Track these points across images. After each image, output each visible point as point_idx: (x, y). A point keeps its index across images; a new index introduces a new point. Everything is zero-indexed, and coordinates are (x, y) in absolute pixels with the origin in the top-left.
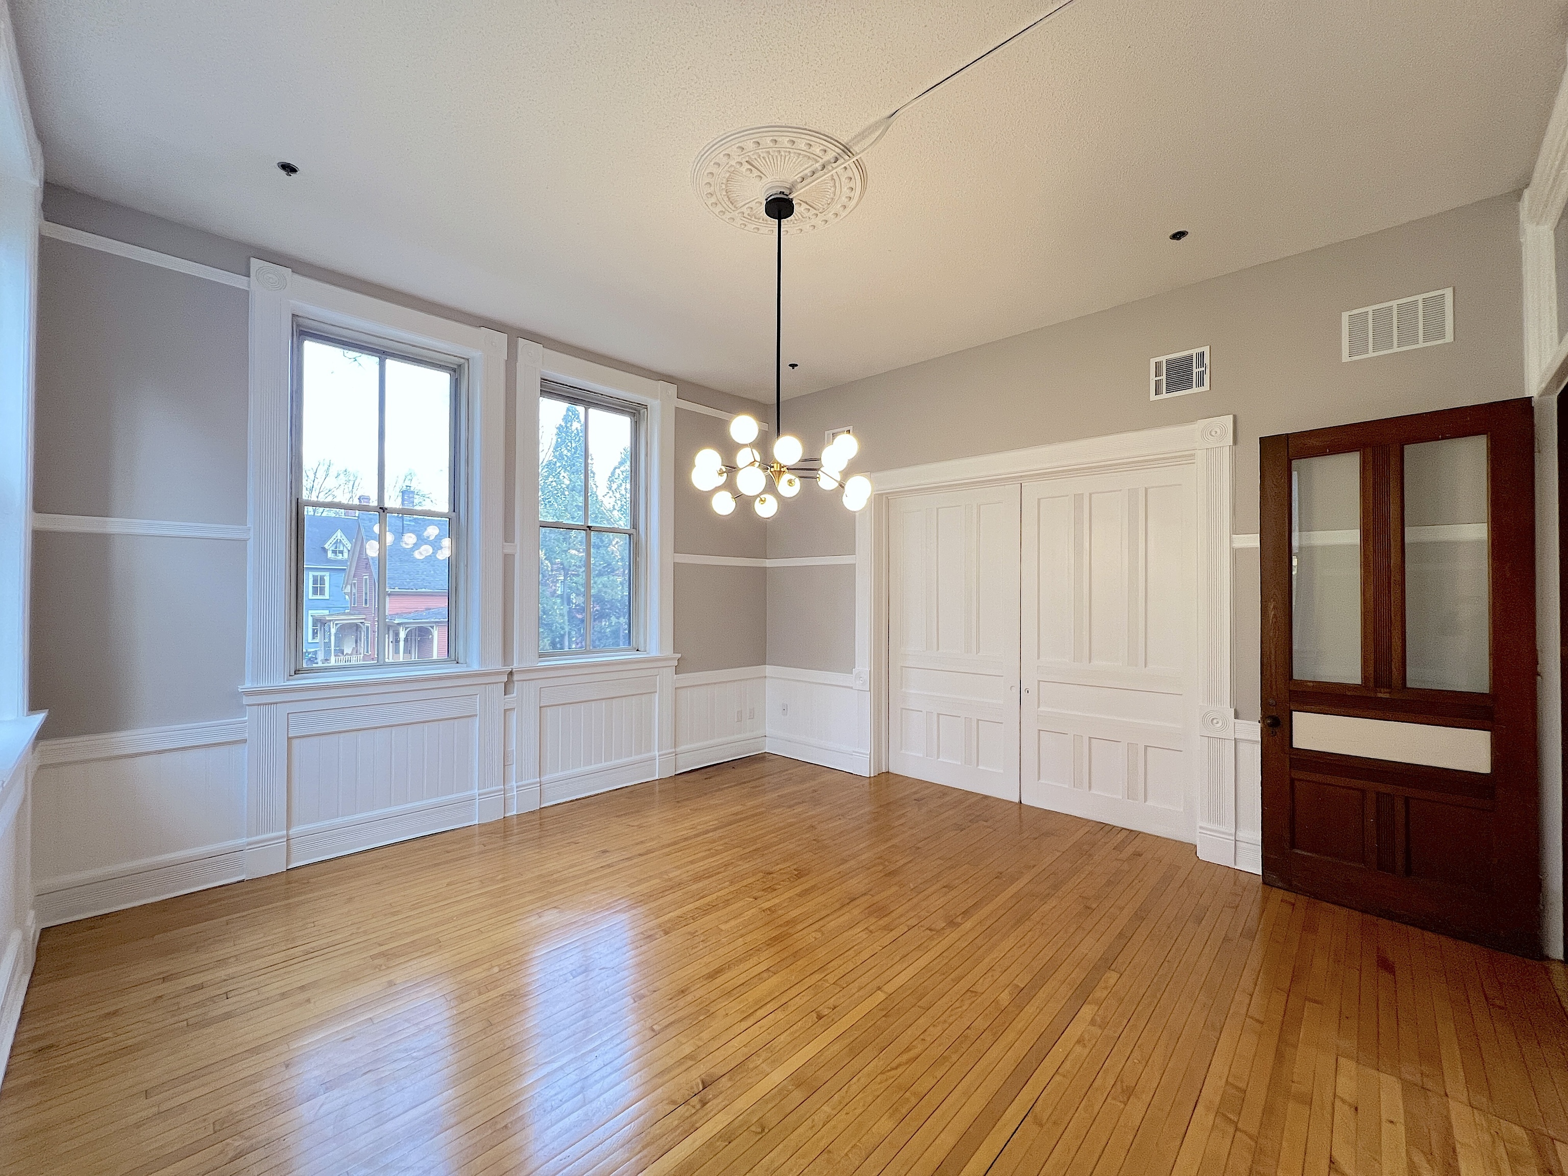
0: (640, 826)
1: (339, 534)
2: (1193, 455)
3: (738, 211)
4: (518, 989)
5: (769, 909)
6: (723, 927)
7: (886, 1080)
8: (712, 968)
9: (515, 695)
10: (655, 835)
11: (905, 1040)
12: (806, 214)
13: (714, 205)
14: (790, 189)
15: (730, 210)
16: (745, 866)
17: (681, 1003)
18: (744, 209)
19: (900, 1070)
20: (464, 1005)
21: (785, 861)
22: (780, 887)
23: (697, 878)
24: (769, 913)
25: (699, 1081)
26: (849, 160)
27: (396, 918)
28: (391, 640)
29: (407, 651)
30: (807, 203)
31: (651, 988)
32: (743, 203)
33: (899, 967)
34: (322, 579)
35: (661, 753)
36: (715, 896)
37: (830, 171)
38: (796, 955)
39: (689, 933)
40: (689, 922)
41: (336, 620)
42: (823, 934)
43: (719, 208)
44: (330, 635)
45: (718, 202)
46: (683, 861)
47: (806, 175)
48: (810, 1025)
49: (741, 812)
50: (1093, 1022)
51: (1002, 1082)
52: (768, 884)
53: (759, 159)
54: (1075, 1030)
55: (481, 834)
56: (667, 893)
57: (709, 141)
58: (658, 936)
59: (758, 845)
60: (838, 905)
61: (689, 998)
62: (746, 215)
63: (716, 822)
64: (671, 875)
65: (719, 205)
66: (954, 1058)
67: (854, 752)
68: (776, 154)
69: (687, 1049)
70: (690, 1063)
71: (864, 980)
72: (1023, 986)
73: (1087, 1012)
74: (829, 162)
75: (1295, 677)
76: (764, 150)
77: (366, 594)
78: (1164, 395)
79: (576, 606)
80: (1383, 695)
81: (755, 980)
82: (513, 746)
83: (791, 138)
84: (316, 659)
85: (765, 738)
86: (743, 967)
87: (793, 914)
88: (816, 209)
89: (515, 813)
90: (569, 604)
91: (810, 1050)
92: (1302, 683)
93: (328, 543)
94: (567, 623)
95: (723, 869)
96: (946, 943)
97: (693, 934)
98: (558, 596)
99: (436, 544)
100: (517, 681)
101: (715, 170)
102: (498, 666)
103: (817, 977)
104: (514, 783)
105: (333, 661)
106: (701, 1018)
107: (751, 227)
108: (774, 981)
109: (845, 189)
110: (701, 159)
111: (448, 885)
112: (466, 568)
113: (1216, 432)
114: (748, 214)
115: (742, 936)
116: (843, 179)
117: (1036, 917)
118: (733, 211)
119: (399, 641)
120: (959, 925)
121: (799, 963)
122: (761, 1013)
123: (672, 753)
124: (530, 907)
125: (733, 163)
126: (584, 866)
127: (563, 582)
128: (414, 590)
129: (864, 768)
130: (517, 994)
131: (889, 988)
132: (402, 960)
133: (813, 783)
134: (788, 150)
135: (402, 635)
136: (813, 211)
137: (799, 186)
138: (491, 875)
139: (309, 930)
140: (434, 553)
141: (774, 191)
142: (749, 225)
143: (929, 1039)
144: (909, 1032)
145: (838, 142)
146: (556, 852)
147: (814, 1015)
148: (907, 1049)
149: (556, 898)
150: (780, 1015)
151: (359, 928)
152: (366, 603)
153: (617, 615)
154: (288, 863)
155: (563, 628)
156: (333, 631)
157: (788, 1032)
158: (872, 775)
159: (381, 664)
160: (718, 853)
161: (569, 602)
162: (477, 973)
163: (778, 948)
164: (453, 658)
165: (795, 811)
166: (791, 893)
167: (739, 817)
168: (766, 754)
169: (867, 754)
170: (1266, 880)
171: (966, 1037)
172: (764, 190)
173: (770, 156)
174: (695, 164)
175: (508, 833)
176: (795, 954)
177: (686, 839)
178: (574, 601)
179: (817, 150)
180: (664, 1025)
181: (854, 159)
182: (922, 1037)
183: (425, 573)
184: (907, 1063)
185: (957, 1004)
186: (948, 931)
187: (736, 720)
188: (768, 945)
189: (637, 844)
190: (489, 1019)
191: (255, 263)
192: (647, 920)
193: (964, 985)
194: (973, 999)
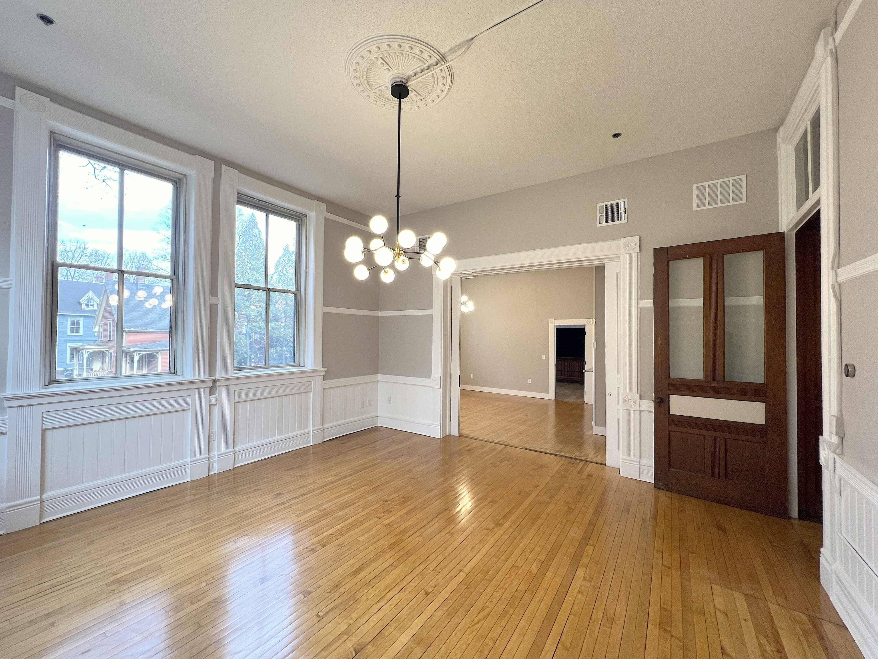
0: (301, 476)
1: (91, 294)
2: (619, 257)
3: (373, 92)
4: (220, 597)
5: (389, 524)
6: (361, 539)
7: (473, 632)
8: (356, 567)
9: (217, 395)
10: (312, 481)
11: (480, 603)
12: (414, 98)
13: (358, 86)
14: (407, 80)
15: (368, 90)
16: (371, 497)
17: (337, 594)
18: (377, 91)
19: (480, 624)
20: (179, 614)
21: (395, 492)
22: (393, 509)
23: (341, 508)
24: (388, 527)
25: (352, 649)
26: (444, 65)
27: (128, 553)
28: (128, 361)
29: (140, 368)
30: (416, 91)
31: (315, 586)
32: (377, 86)
33: (471, 555)
34: (78, 323)
35: (314, 429)
36: (353, 518)
37: (433, 70)
38: (409, 553)
39: (338, 545)
40: (337, 538)
41: (87, 349)
42: (423, 538)
43: (361, 88)
44: (83, 359)
45: (360, 84)
46: (331, 497)
47: (417, 72)
48: (422, 600)
49: (365, 464)
50: (584, 579)
51: (541, 624)
52: (387, 508)
53: (388, 57)
54: (577, 584)
55: (192, 488)
56: (322, 519)
57: (358, 40)
58: (318, 549)
59: (379, 484)
60: (430, 519)
61: (342, 590)
62: (377, 95)
63: (350, 471)
64: (324, 507)
65: (361, 86)
66: (511, 611)
67: (431, 424)
68: (400, 55)
69: (343, 627)
70: (345, 637)
71: (451, 566)
72: (543, 560)
73: (580, 572)
74: (432, 65)
75: (671, 376)
76: (393, 51)
77: (110, 332)
78: (604, 224)
79: (255, 340)
80: (714, 385)
81: (384, 573)
82: (215, 428)
83: (411, 45)
84: (72, 374)
85: (376, 418)
86: (375, 565)
87: (404, 526)
88: (420, 96)
89: (216, 472)
90: (250, 339)
91: (424, 617)
92: (674, 379)
93: (83, 299)
94: (249, 351)
95: (357, 500)
96: (496, 536)
97: (341, 546)
98: (243, 334)
99: (161, 298)
100: (219, 386)
101: (360, 61)
102: (205, 376)
103: (423, 566)
104: (216, 452)
105: (85, 375)
106: (350, 603)
107: (380, 103)
108: (396, 572)
109: (440, 85)
110: (351, 52)
111: (167, 525)
112: (183, 312)
113: (631, 245)
114: (379, 95)
115: (373, 544)
116: (439, 77)
117: (543, 516)
118: (370, 91)
119: (134, 362)
120: (502, 525)
121: (410, 558)
122: (389, 596)
123: (321, 429)
124: (229, 536)
125: (372, 57)
126: (266, 505)
127: (247, 326)
128: (145, 330)
129: (437, 433)
130: (220, 601)
131: (467, 569)
132: (130, 585)
133: (407, 443)
134: (408, 53)
135: (136, 358)
136: (419, 97)
137: (413, 78)
138: (199, 516)
139: (57, 569)
140: (160, 303)
141: (397, 80)
142: (379, 102)
143: (495, 601)
144: (482, 597)
145: (439, 52)
146: (246, 496)
147: (423, 593)
148: (482, 610)
149: (246, 528)
150: (402, 595)
151: (96, 564)
152: (110, 338)
153: (281, 346)
154: (41, 518)
155: (246, 354)
156: (85, 356)
157: (408, 606)
158: (441, 437)
159: (118, 376)
160: (353, 490)
161: (250, 337)
162: (189, 589)
163: (396, 549)
164: (173, 371)
165: (398, 461)
166: (402, 513)
167: (365, 466)
168: (378, 427)
169: (439, 425)
170: (657, 486)
171: (516, 597)
172: (391, 78)
173: (396, 56)
174: (348, 56)
175: (212, 486)
176: (407, 553)
177: (332, 483)
178: (253, 337)
179: (426, 55)
180: (326, 611)
181: (447, 65)
182: (490, 599)
183: (153, 319)
184: (483, 619)
185: (508, 576)
186: (496, 529)
187: (360, 407)
188: (390, 548)
189: (300, 488)
190: (199, 622)
191: (19, 91)
192: (309, 538)
193: (510, 563)
194: (517, 571)
